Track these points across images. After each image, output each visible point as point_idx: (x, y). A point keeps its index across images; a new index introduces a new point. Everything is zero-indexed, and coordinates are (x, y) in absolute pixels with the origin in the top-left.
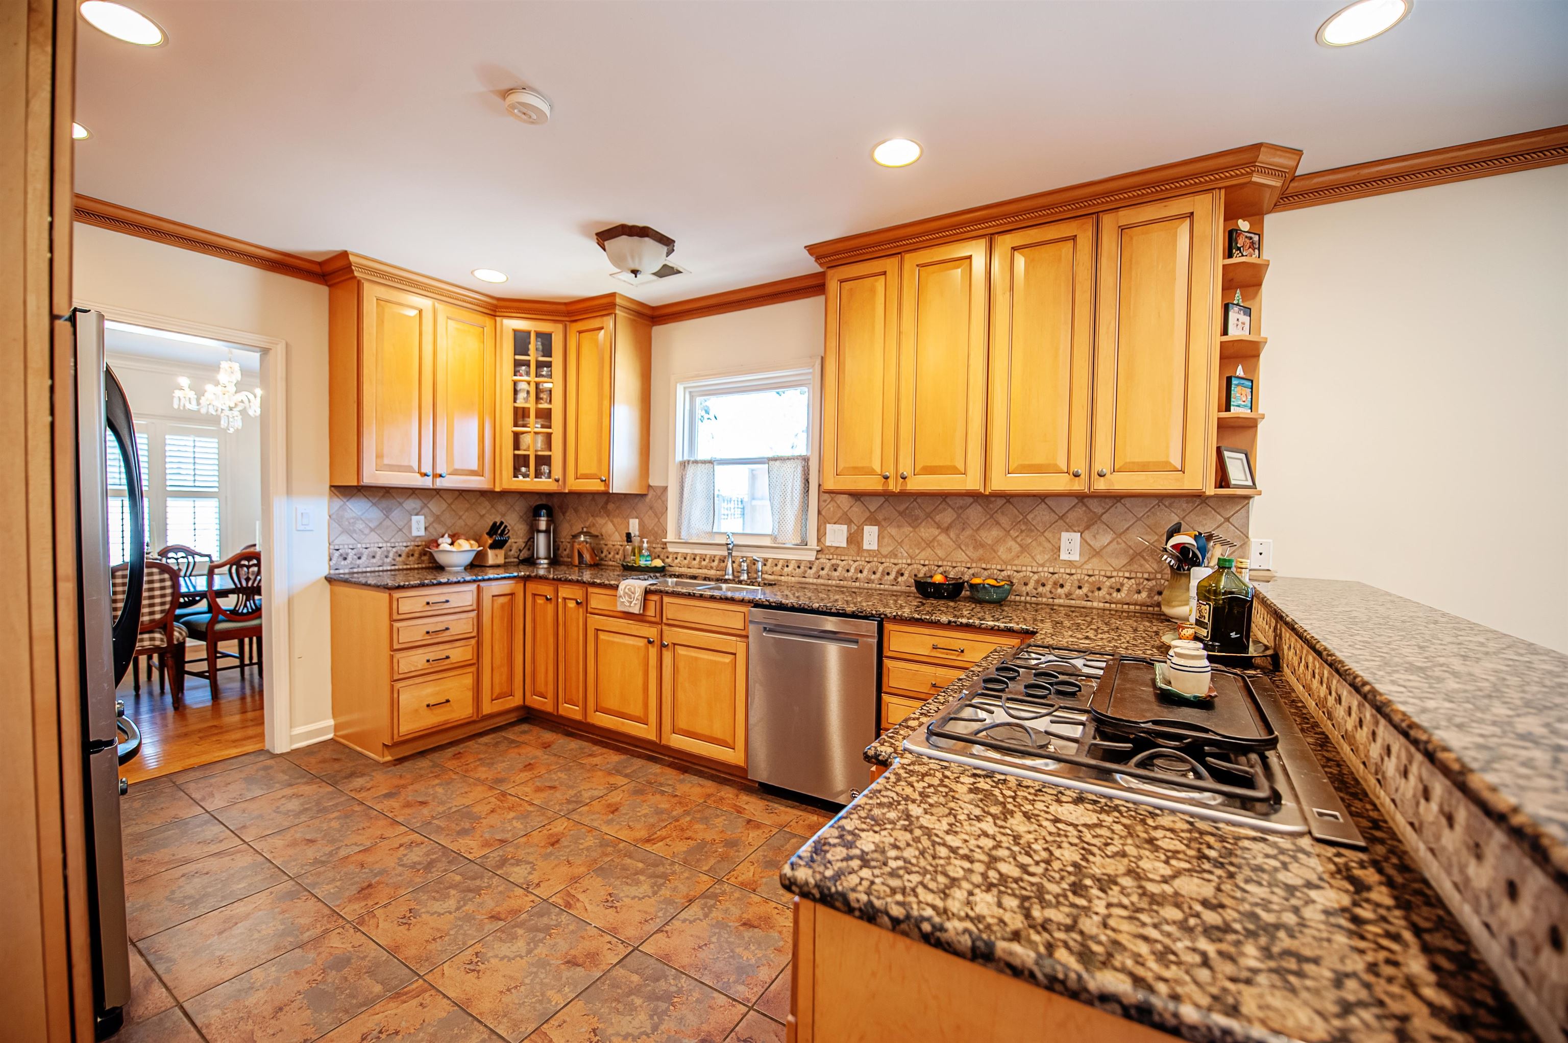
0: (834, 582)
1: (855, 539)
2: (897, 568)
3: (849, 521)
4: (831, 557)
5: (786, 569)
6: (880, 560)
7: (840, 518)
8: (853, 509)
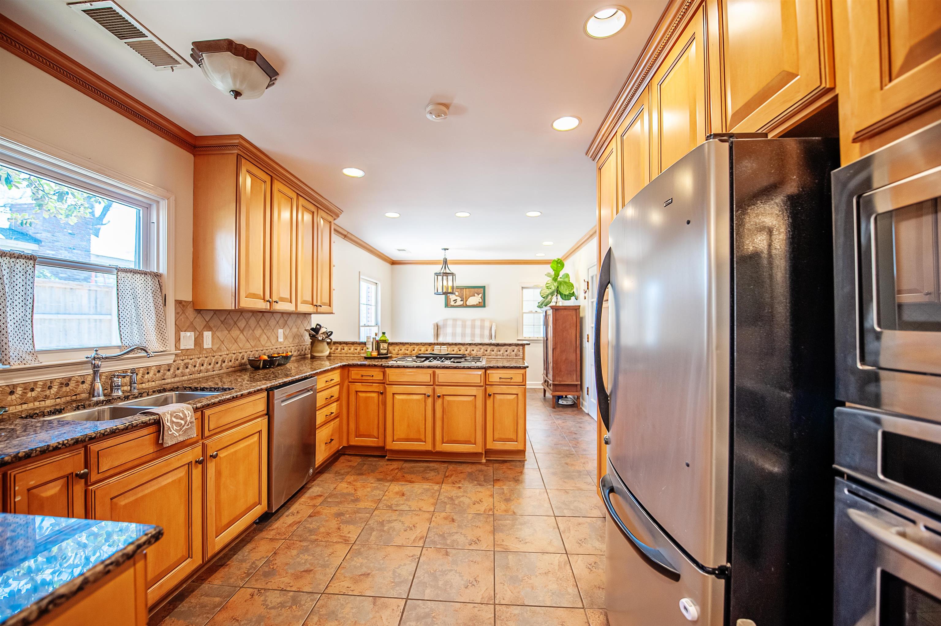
0: (186, 377)
1: (198, 342)
2: (221, 358)
3: (194, 329)
4: (184, 358)
5: (146, 376)
6: (213, 355)
7: (188, 327)
8: (196, 319)
